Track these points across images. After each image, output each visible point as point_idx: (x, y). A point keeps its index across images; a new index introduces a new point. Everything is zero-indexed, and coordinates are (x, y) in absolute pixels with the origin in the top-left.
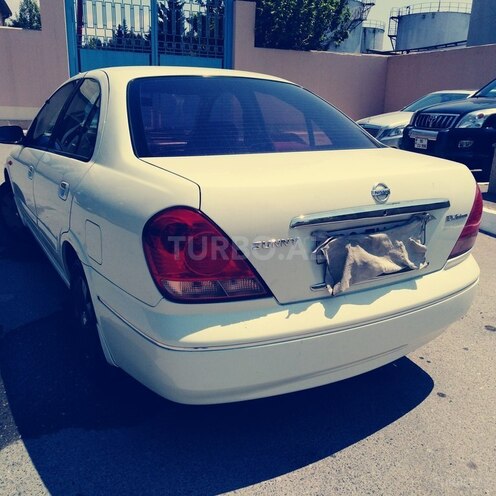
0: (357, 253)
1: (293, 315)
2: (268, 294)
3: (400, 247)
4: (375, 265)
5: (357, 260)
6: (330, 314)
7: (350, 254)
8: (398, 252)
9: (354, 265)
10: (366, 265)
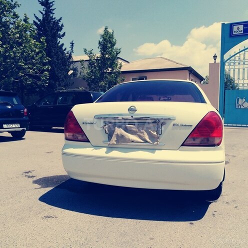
0: (119, 131)
1: (95, 150)
2: (88, 141)
3: (143, 132)
4: (127, 137)
5: (119, 133)
6: (107, 152)
7: (116, 130)
8: (142, 135)
9: (117, 135)
10: (122, 136)
